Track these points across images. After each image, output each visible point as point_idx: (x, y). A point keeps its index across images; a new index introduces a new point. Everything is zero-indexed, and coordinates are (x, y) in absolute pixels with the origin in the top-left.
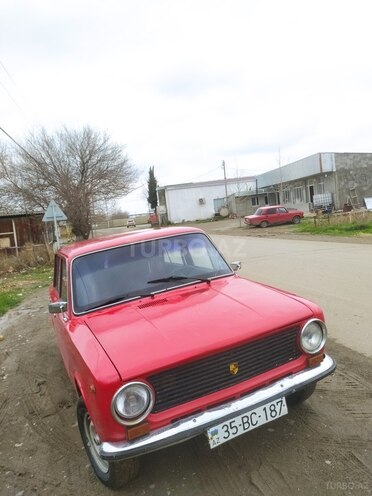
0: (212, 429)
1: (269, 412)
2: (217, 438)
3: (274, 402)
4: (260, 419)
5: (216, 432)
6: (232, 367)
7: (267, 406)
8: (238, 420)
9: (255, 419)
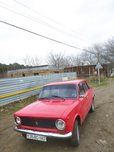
0: (28, 134)
1: (41, 138)
2: (29, 137)
3: (43, 137)
4: (39, 138)
5: (28, 135)
6: (36, 123)
7: (41, 136)
8: (33, 136)
9: (38, 138)
